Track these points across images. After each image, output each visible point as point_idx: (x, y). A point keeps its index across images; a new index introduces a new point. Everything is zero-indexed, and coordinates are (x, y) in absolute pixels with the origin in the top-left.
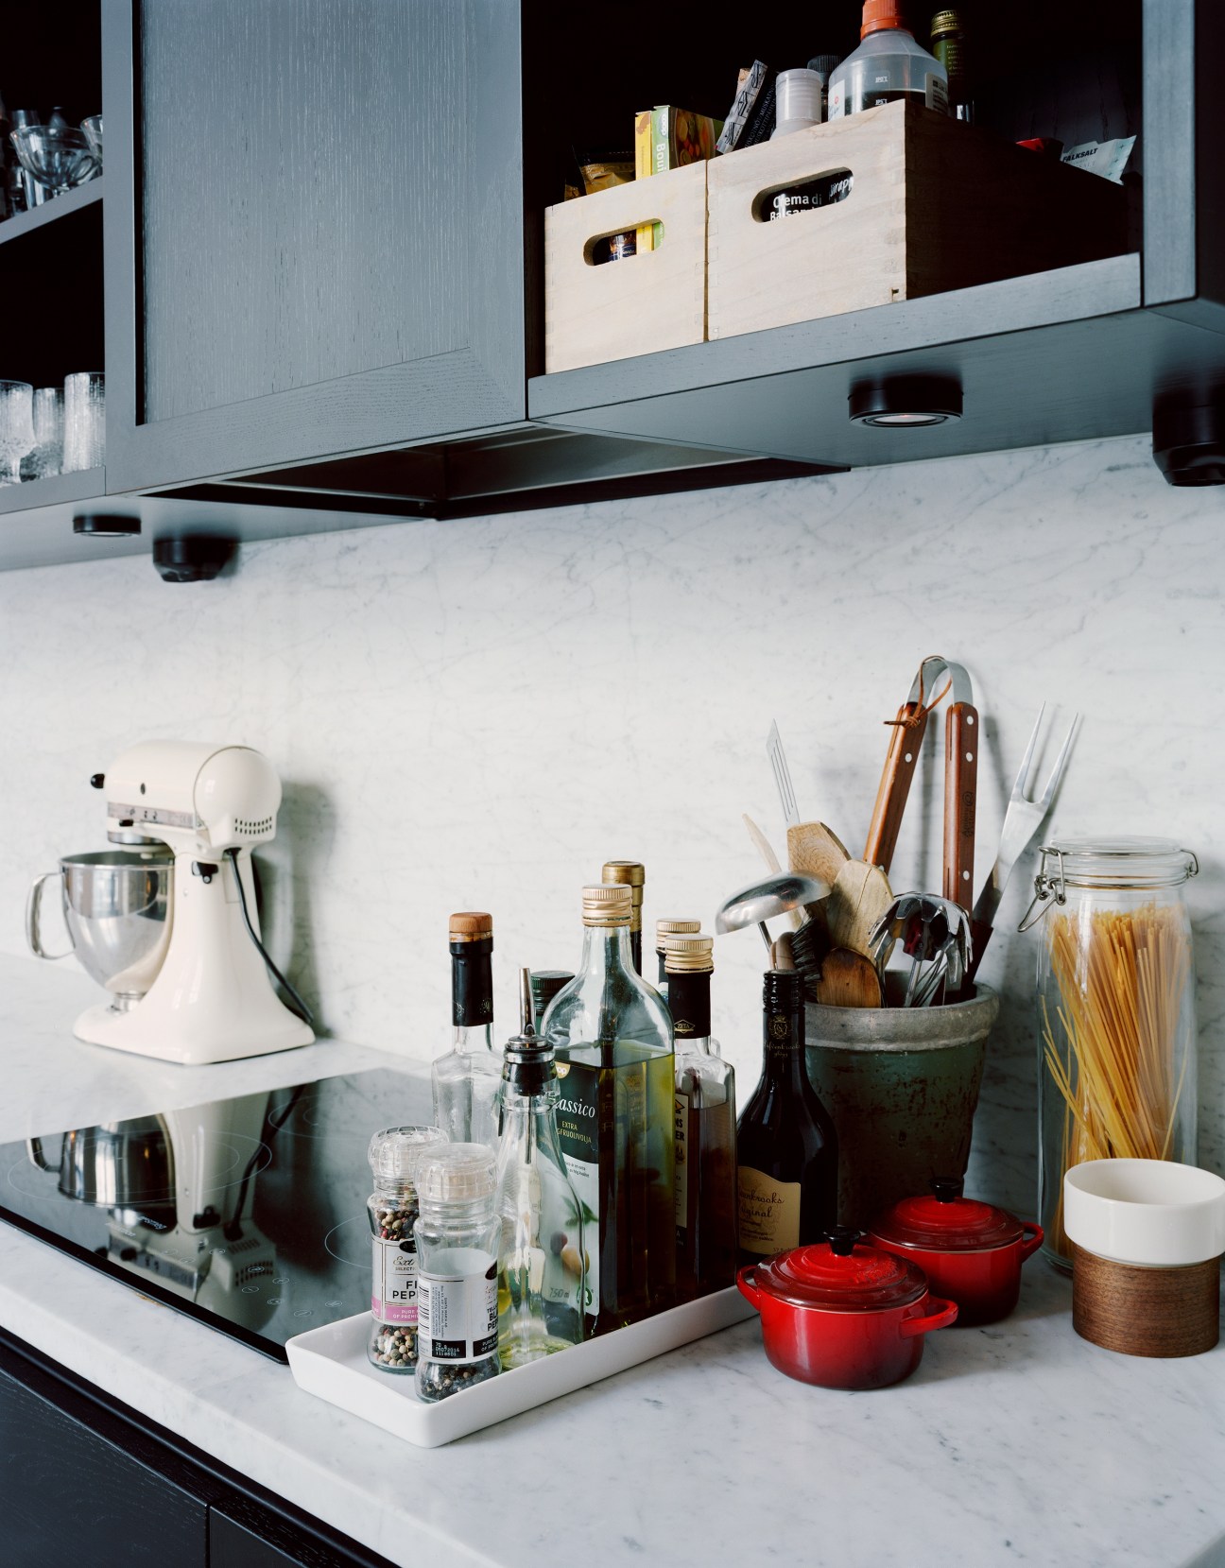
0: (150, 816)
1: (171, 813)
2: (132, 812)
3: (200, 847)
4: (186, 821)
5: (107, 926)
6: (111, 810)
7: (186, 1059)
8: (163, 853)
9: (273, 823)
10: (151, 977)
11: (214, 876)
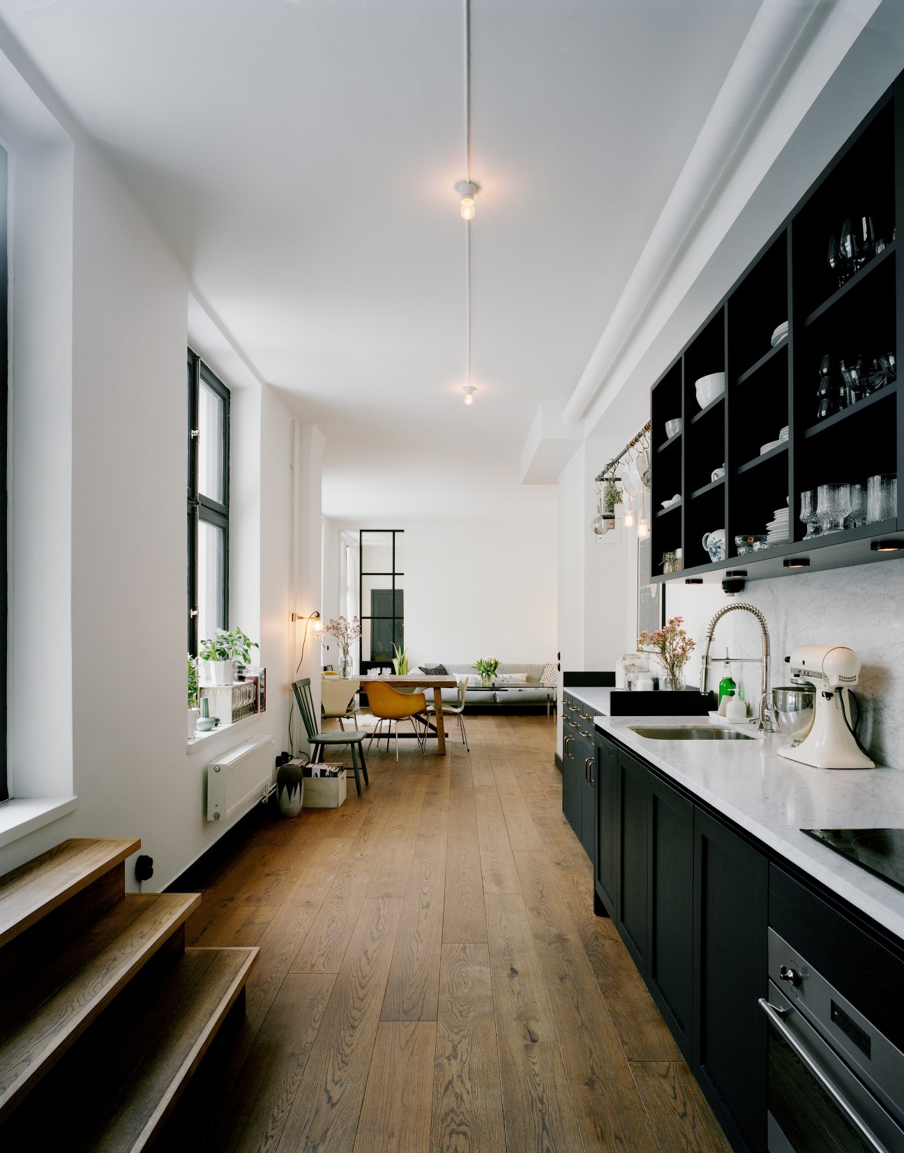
0: (806, 674)
1: (814, 672)
2: (800, 671)
3: (825, 686)
4: (820, 676)
5: (792, 715)
6: (792, 670)
7: (818, 766)
8: (812, 688)
9: (857, 678)
10: (806, 736)
11: (832, 698)
